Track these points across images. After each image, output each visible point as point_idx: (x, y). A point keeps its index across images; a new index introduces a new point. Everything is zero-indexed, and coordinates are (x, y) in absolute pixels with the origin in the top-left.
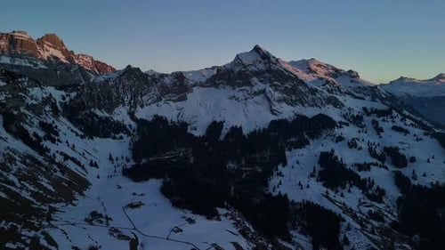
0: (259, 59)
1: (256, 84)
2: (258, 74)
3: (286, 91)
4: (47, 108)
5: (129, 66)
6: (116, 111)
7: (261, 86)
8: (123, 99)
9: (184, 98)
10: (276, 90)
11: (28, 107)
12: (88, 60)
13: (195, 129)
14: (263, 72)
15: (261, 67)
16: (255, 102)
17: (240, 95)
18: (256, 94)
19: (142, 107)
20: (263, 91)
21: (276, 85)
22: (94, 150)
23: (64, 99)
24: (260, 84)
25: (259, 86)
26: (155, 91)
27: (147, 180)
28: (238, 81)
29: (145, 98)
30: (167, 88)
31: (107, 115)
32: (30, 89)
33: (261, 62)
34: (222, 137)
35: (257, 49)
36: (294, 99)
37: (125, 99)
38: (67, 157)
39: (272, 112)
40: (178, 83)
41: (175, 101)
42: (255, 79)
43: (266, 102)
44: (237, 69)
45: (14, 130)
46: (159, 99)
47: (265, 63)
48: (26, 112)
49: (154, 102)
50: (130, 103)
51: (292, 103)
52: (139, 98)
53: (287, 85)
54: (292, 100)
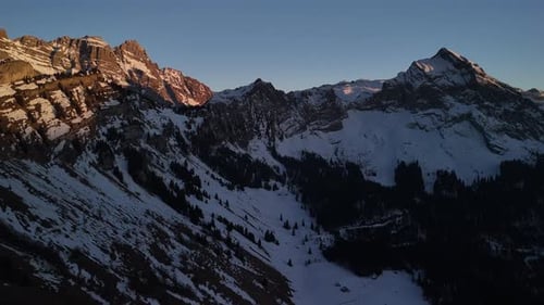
0: (451, 67)
1: (452, 105)
2: (454, 90)
3: (506, 115)
4: (172, 141)
5: (259, 80)
6: (250, 144)
7: (462, 109)
8: (257, 128)
9: (338, 127)
10: (489, 115)
11: (149, 139)
12: (176, 75)
13: (375, 175)
14: (462, 88)
15: (457, 79)
16: (456, 133)
17: (426, 121)
18: (456, 120)
19: (281, 139)
20: (469, 116)
21: (487, 107)
22: (255, 209)
23: (189, 127)
24: (458, 104)
25: (458, 109)
26: (296, 116)
27: (379, 273)
28: (420, 101)
29: (284, 126)
30: (313, 111)
31: (243, 152)
32: (144, 112)
33: (454, 73)
34: (429, 189)
35: (444, 54)
36: (520, 128)
37: (261, 128)
38: (230, 227)
39: (491, 148)
40: (329, 105)
41: (326, 130)
42: (449, 99)
43: (476, 132)
44: (418, 84)
45: (144, 179)
46: (303, 128)
47: (462, 75)
48: (149, 148)
49: (297, 132)
50: (267, 133)
51: (519, 136)
52: (276, 126)
53: (507, 107)
54: (517, 130)
